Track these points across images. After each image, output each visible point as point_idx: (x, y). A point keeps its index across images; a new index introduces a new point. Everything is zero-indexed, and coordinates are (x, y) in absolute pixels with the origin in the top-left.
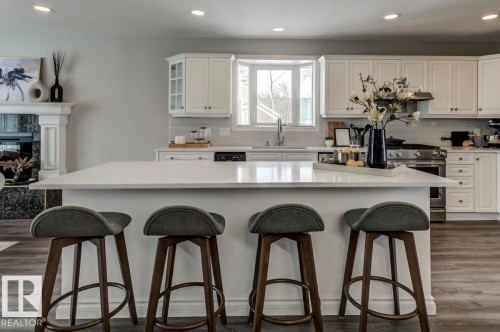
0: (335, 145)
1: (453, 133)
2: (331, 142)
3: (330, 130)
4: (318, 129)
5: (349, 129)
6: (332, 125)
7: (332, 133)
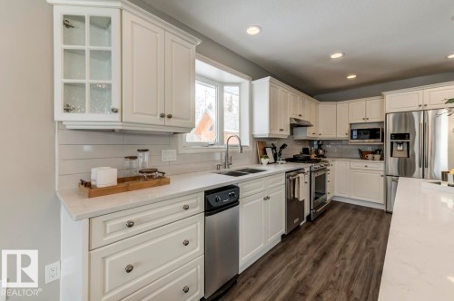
3: (259, 149)
4: (251, 148)
5: (272, 147)
6: (260, 144)
7: (261, 151)
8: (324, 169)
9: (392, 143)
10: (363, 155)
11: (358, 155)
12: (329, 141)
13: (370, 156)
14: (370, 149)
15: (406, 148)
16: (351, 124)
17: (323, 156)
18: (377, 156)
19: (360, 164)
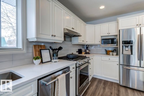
1: (79, 49)
2: (39, 61)
5: (49, 49)
6: (37, 47)
7: (37, 53)
8: (88, 62)
9: (123, 46)
10: (107, 53)
11: (105, 53)
12: (92, 45)
13: (111, 53)
14: (110, 49)
15: (130, 49)
16: (102, 36)
17: (88, 53)
18: (115, 53)
19: (107, 58)
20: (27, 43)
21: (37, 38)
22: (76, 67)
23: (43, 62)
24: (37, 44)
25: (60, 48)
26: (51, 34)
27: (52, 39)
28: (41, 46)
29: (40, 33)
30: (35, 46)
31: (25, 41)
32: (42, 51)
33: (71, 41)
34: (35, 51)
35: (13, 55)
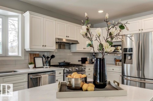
0: (35, 67)
1: (82, 58)
2: (33, 66)
3: (31, 58)
4: (23, 58)
5: (42, 57)
6: (32, 55)
7: (32, 60)
20: (25, 52)
21: (30, 49)
22: (64, 73)
23: (36, 67)
24: (32, 53)
25: (53, 57)
26: (42, 45)
27: (43, 48)
28: (35, 54)
29: (33, 45)
30: (30, 54)
31: (23, 51)
32: (36, 58)
33: (70, 49)
34: (30, 58)
35: (15, 61)
